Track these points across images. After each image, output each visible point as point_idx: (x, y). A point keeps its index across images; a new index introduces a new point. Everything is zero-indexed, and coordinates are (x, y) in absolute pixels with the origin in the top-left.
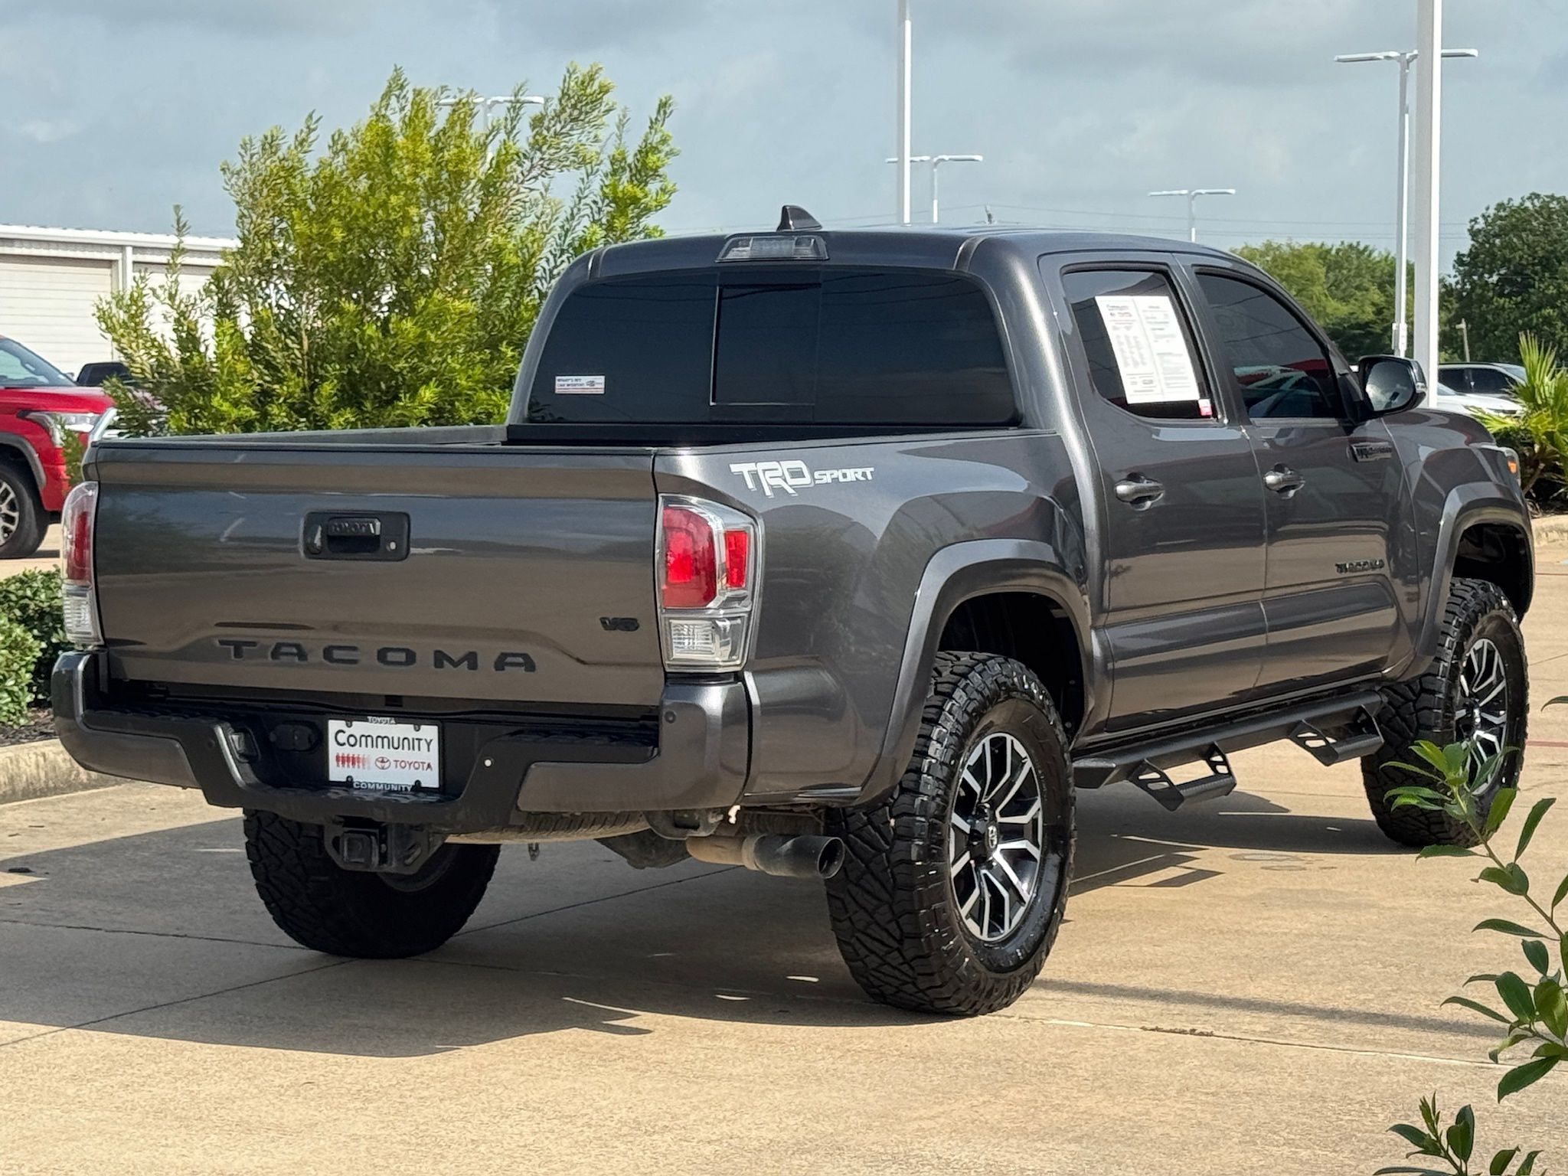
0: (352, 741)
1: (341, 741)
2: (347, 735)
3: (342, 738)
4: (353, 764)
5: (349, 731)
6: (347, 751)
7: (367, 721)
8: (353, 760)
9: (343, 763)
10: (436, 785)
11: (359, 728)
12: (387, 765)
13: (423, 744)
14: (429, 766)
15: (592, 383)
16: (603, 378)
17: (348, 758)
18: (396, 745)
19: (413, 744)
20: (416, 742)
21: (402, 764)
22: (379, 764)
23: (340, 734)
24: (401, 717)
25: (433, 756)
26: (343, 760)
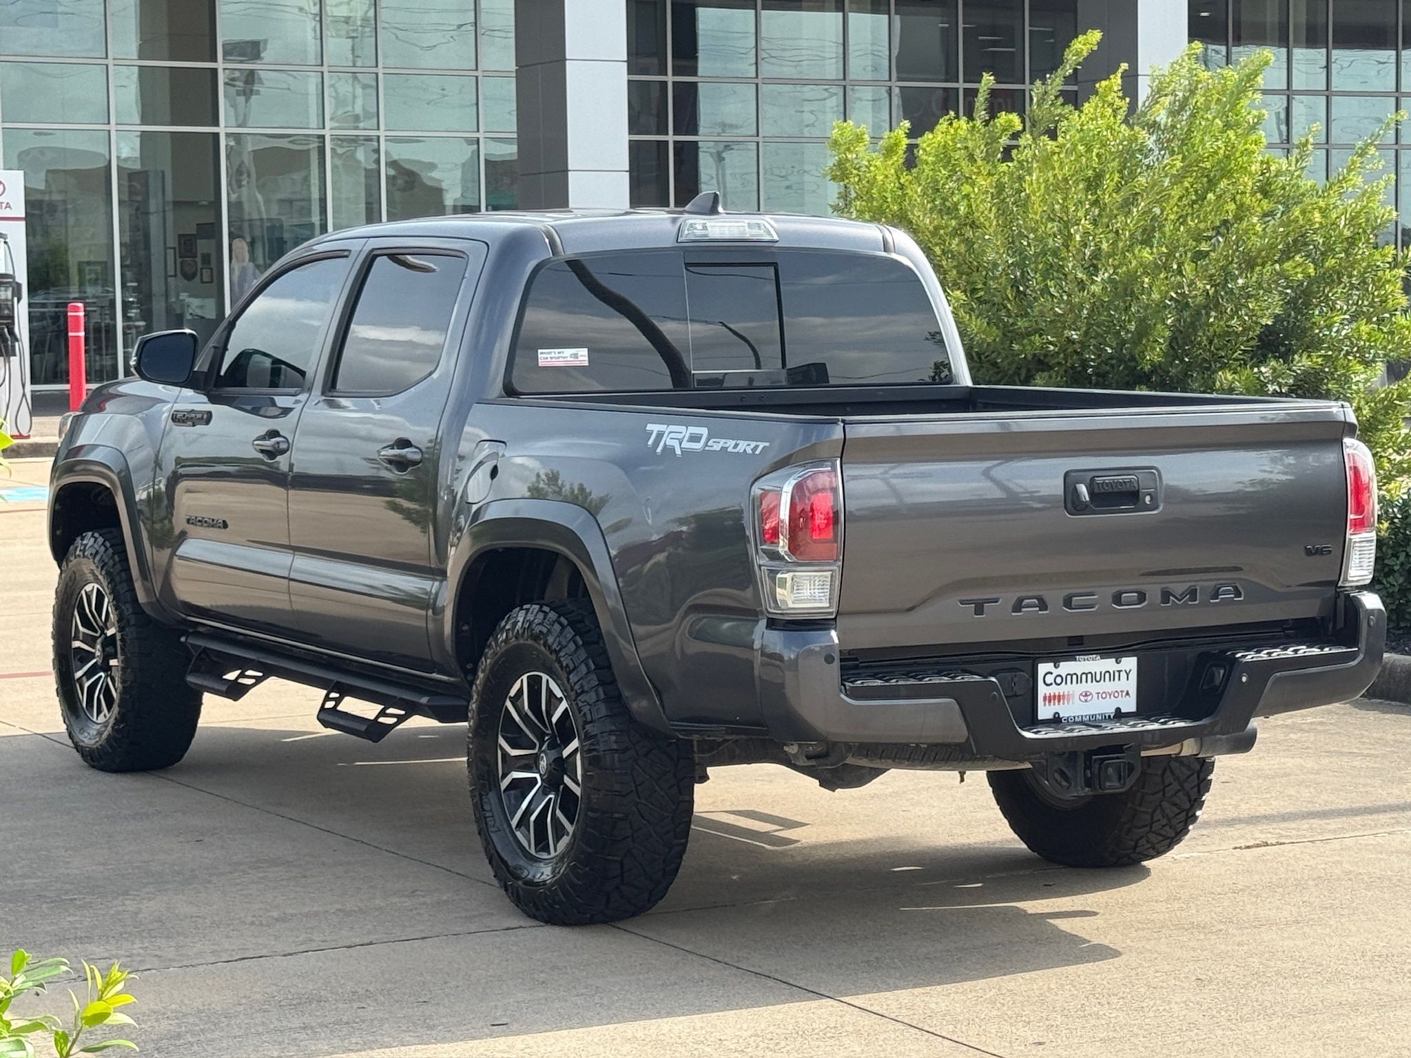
0: (1059, 680)
1: (1048, 681)
2: (1054, 675)
3: (1049, 679)
4: (1059, 701)
5: (1056, 672)
6: (1054, 690)
7: (1075, 660)
8: (1058, 698)
9: (1050, 702)
10: (1133, 709)
11: (1066, 667)
12: (1090, 698)
13: (1123, 675)
14: (1128, 694)
15: (576, 356)
16: (586, 350)
17: (1055, 696)
18: (1098, 679)
19: (1112, 676)
20: (1117, 674)
21: (1102, 695)
22: (1083, 698)
23: (1048, 676)
24: (1105, 653)
25: (1131, 685)
26: (1049, 699)
